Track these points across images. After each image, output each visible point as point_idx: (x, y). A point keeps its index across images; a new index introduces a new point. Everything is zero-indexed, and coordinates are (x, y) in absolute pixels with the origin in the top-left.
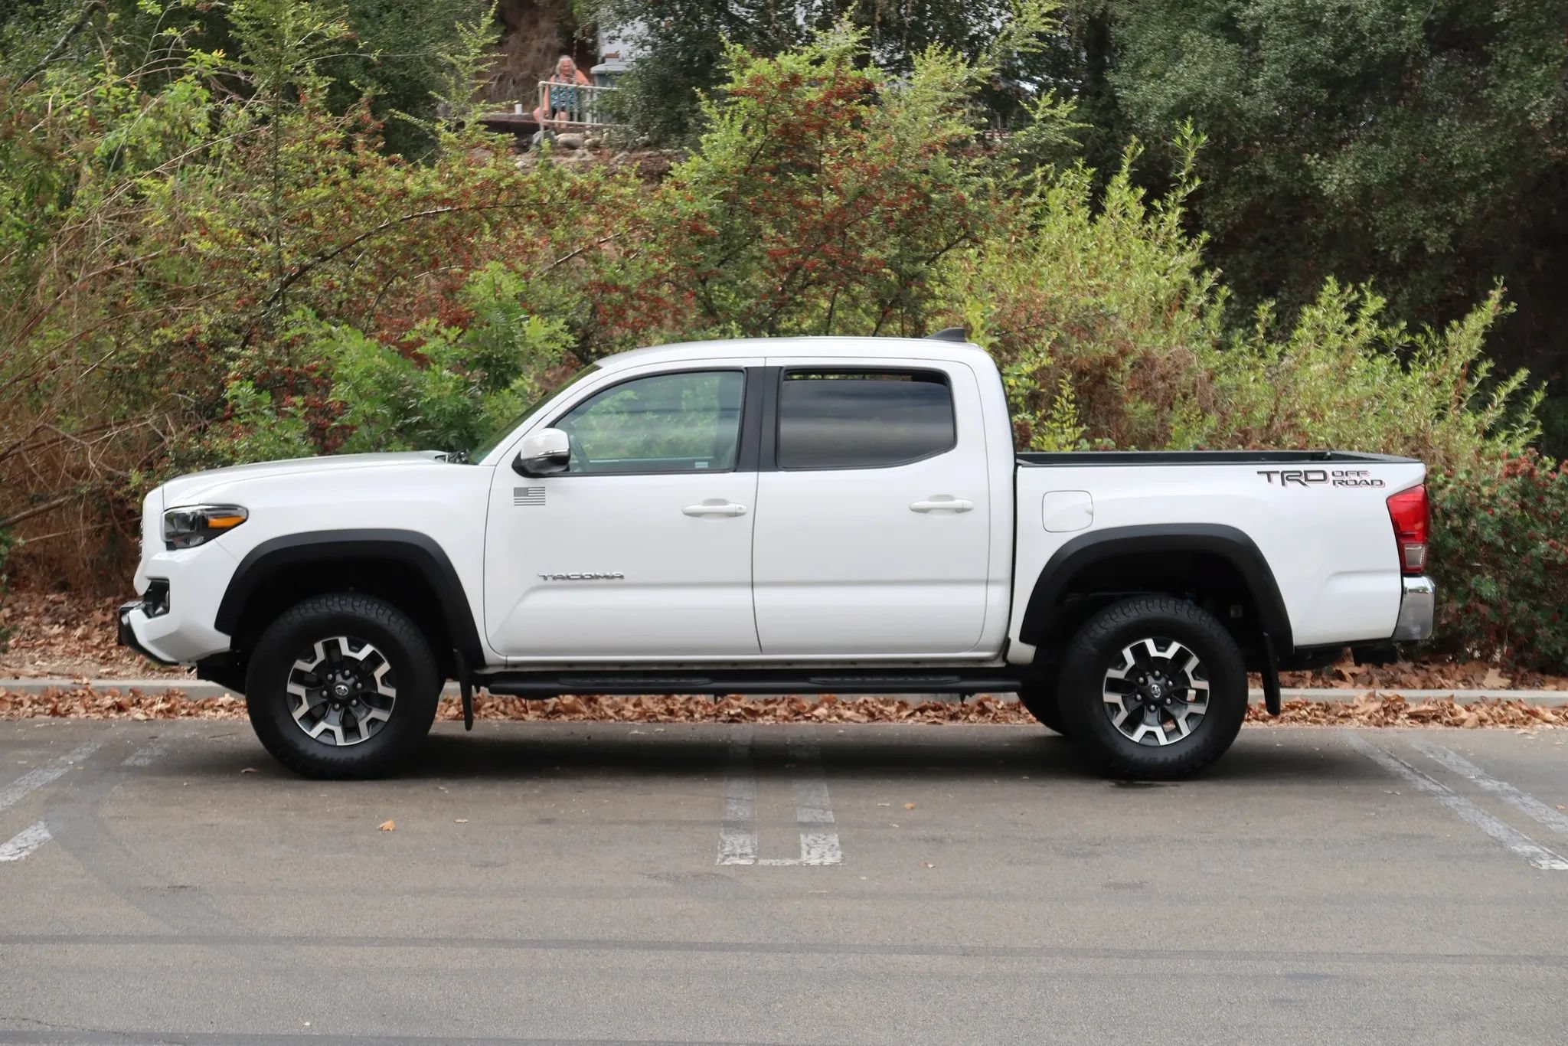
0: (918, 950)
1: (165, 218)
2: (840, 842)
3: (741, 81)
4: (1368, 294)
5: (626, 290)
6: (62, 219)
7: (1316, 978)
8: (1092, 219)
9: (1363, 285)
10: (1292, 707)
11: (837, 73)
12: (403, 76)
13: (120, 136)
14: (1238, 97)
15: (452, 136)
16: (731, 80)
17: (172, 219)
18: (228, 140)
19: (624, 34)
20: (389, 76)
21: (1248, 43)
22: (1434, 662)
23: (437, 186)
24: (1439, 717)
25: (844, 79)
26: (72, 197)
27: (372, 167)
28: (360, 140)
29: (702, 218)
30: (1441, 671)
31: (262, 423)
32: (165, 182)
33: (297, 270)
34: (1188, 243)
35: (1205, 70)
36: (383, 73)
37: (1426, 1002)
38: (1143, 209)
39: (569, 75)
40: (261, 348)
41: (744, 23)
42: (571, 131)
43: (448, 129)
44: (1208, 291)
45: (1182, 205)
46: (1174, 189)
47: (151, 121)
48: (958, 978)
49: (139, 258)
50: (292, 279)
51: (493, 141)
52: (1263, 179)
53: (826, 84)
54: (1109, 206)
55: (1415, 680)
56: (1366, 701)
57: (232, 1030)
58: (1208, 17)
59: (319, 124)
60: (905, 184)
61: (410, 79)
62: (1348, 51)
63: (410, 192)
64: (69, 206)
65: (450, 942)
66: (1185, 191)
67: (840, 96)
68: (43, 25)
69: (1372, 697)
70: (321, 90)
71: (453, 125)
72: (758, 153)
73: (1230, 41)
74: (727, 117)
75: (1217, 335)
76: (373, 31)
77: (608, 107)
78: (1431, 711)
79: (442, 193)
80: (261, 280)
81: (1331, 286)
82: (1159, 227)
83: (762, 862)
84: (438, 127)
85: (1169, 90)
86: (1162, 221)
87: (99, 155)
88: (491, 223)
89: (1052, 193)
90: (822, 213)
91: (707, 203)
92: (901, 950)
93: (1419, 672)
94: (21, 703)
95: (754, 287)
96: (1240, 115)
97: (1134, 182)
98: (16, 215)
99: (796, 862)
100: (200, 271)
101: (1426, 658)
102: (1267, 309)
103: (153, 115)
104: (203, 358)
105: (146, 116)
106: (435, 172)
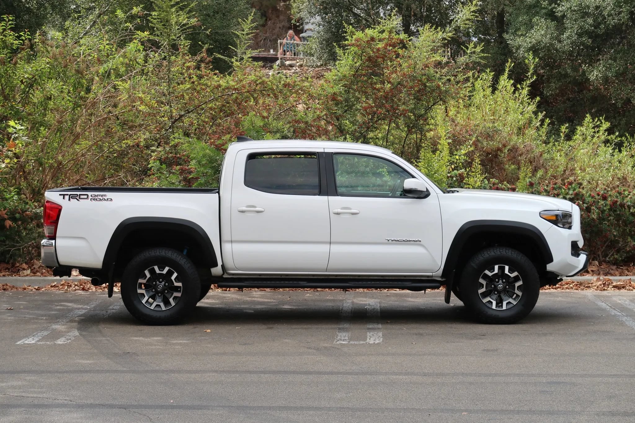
0: (407, 374)
1: (127, 96)
2: (383, 335)
3: (351, 41)
4: (603, 121)
5: (306, 123)
6: (87, 97)
7: (559, 383)
8: (493, 92)
9: (601, 118)
10: (567, 284)
11: (389, 36)
12: (223, 39)
13: (110, 65)
14: (555, 43)
15: (238, 63)
16: (347, 40)
17: (130, 96)
18: (151, 66)
19: (311, 21)
20: (218, 39)
21: (560, 21)
22: (625, 266)
23: (232, 83)
24: (625, 287)
25: (392, 39)
26: (90, 89)
27: (207, 76)
28: (203, 65)
29: (336, 94)
30: (627, 269)
31: (163, 177)
32: (127, 83)
33: (179, 117)
34: (531, 102)
35: (543, 32)
36: (215, 38)
37: (599, 392)
38: (513, 88)
39: (292, 38)
40: (164, 148)
41: (359, 16)
42: (291, 60)
43: (237, 61)
44: (540, 121)
45: (528, 86)
46: (525, 80)
47: (121, 59)
48: (421, 384)
49: (117, 113)
50: (176, 120)
51: (254, 65)
52: (566, 75)
53: (386, 41)
54: (500, 87)
55: (617, 273)
56: (596, 281)
57: (143, 403)
58: (544, 11)
59: (186, 59)
60: (417, 80)
61: (226, 40)
62: (600, 24)
63: (222, 86)
64: (90, 92)
65: (229, 372)
66: (530, 81)
67: (390, 46)
68: (81, 21)
69: (598, 280)
70: (187, 46)
71: (239, 59)
72: (359, 68)
73: (552, 20)
74: (346, 54)
75: (544, 138)
76: (211, 22)
77: (305, 50)
78: (622, 285)
79: (234, 86)
80: (164, 121)
81: (588, 118)
82: (520, 95)
83: (352, 342)
84: (233, 60)
85: (528, 40)
86: (521, 93)
87: (101, 73)
88: (253, 98)
89: (476, 82)
90: (384, 91)
91: (339, 89)
92: (401, 374)
93: (619, 270)
94: (71, 286)
95: (358, 121)
96: (557, 50)
97: (510, 78)
98: (69, 96)
99: (364, 342)
100: (141, 117)
101: (622, 264)
102: (565, 127)
103: (122, 56)
104: (142, 152)
105: (119, 57)
106: (232, 78)
